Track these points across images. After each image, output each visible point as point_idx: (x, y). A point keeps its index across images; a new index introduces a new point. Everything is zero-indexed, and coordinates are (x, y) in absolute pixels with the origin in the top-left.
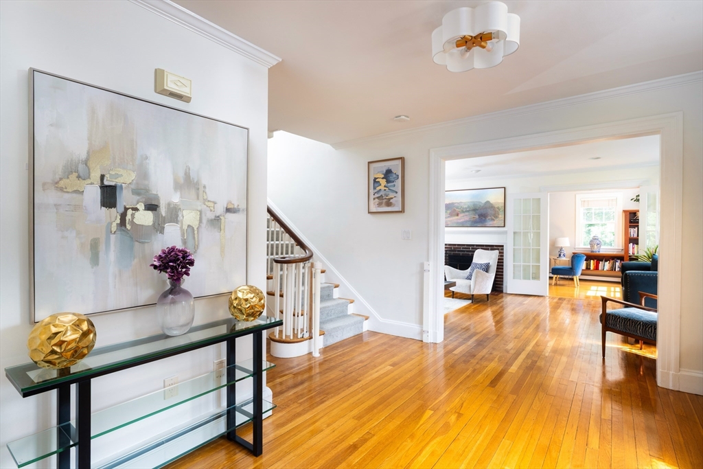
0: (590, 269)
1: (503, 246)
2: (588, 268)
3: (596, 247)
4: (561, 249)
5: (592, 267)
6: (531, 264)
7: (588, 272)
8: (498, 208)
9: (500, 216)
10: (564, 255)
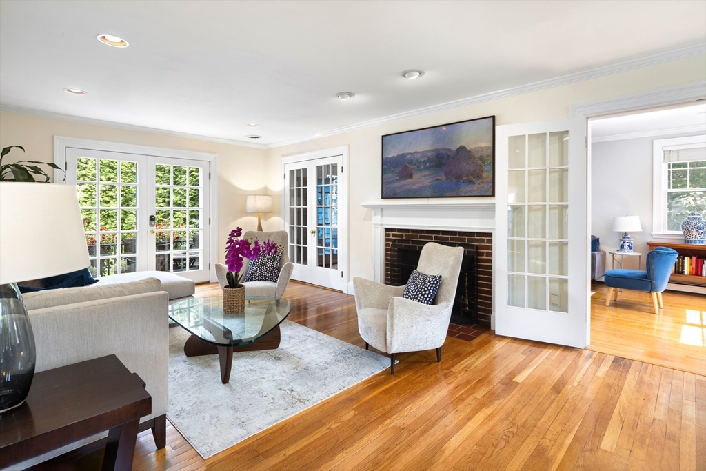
0: (683, 273)
1: (490, 235)
2: (679, 270)
3: (695, 233)
4: (625, 235)
5: (687, 270)
6: (547, 276)
7: (678, 278)
8: (481, 158)
9: (485, 175)
10: (630, 247)
